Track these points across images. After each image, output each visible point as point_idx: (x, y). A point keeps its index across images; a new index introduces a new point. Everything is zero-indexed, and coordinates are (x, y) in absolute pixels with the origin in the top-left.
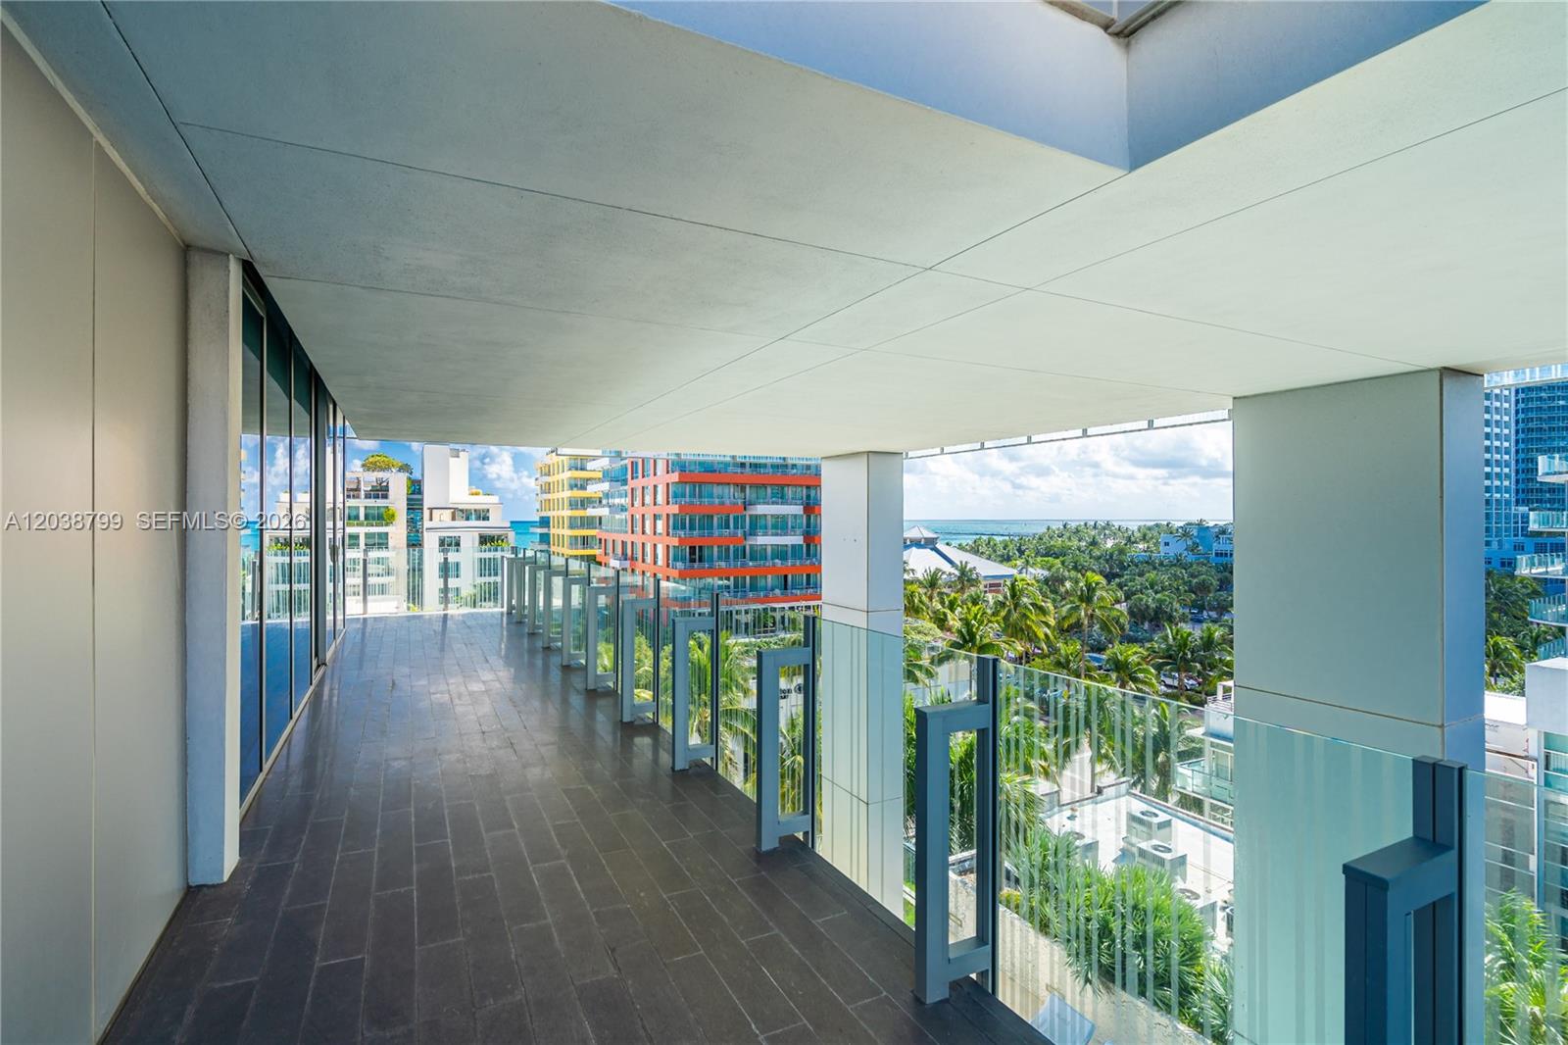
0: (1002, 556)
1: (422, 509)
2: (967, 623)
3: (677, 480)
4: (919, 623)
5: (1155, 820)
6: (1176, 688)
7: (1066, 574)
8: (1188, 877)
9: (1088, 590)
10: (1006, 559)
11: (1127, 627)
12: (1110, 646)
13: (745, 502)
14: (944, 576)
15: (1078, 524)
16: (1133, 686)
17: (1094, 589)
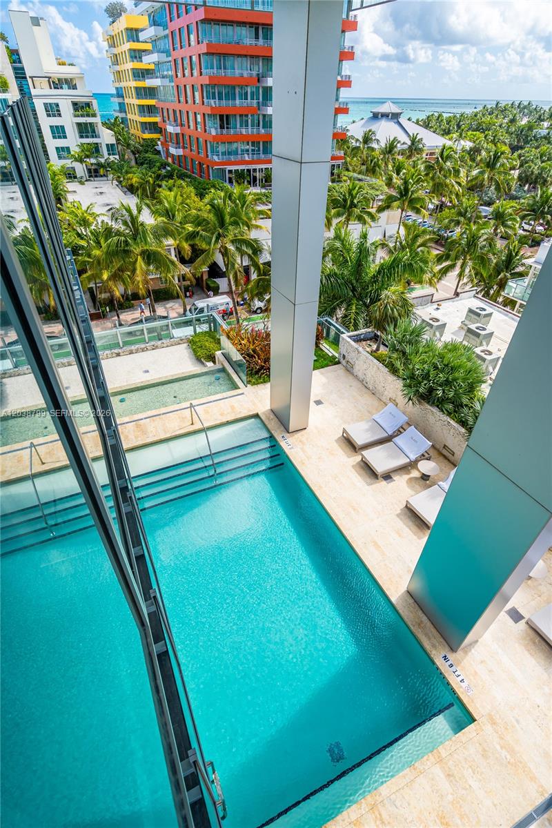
0: (444, 130)
1: (26, 78)
2: (406, 183)
3: (205, 51)
4: (374, 181)
5: (483, 313)
6: (529, 231)
7: (485, 145)
8: (491, 344)
9: (494, 158)
10: (446, 133)
11: (513, 188)
12: (498, 201)
13: (258, 75)
14: (399, 145)
15: (506, 103)
16: (503, 230)
17: (499, 157)
